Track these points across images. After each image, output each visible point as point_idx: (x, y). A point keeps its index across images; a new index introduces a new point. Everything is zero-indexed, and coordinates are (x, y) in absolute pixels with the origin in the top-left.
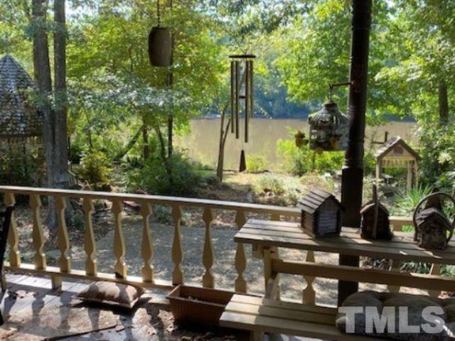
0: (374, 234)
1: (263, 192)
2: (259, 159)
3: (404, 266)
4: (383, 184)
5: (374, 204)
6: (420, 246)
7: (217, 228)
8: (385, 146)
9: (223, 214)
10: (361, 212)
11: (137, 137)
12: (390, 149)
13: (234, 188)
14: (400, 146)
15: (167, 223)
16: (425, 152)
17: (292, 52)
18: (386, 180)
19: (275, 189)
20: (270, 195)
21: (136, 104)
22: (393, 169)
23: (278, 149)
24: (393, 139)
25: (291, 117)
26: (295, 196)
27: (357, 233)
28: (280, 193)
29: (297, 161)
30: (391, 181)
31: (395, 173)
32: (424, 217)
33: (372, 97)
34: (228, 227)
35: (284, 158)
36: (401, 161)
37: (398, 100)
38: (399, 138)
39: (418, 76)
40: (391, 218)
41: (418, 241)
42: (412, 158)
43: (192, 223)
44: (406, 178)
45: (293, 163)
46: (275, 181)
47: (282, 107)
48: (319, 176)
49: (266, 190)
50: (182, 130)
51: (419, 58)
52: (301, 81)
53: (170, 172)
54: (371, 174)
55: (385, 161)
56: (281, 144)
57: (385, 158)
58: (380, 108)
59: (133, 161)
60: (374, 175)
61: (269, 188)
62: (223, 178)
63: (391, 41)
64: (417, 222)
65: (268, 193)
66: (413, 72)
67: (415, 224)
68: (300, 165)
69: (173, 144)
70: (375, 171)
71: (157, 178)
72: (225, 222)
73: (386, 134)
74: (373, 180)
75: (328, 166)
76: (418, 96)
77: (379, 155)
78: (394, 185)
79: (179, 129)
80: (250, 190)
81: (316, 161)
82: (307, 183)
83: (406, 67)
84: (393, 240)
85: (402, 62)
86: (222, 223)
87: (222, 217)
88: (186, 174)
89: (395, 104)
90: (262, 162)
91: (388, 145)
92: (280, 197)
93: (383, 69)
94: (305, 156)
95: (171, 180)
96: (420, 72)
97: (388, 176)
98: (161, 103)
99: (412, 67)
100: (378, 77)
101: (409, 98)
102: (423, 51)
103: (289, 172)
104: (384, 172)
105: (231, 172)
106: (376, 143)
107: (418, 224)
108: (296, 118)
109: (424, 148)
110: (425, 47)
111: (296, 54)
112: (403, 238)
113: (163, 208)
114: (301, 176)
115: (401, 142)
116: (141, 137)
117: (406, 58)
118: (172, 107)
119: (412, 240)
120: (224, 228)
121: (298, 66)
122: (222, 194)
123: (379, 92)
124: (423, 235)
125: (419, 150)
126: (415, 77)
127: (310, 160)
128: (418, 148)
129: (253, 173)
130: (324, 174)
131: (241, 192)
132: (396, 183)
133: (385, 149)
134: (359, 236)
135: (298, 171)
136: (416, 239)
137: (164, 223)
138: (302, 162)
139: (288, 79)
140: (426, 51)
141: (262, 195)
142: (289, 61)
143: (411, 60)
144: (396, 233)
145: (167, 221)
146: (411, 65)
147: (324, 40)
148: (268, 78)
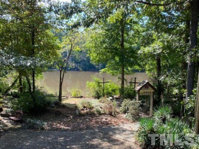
1: (83, 108)
2: (78, 91)
7: (62, 131)
8: (140, 85)
9: (65, 122)
11: (16, 81)
12: (143, 87)
13: (68, 106)
14: (147, 85)
15: (34, 129)
17: (92, 40)
19: (88, 106)
20: (86, 109)
21: (14, 65)
23: (87, 86)
24: (144, 82)
25: (88, 71)
26: (99, 110)
28: (91, 108)
29: (96, 91)
34: (68, 129)
35: (90, 90)
38: (147, 81)
42: (153, 91)
43: (48, 128)
45: (94, 93)
46: (88, 102)
47: (84, 66)
48: (107, 99)
49: (84, 107)
50: (39, 77)
52: (97, 54)
53: (34, 100)
56: (88, 84)
57: (141, 91)
59: (14, 94)
61: (86, 106)
62: (62, 101)
65: (85, 109)
68: (97, 93)
69: (35, 85)
71: (27, 103)
72: (66, 126)
73: (135, 78)
75: (110, 93)
77: (138, 89)
79: (38, 76)
80: (76, 107)
81: (105, 91)
82: (102, 102)
86: (64, 127)
87: (64, 124)
88: (43, 101)
90: (79, 92)
91: (142, 85)
92: (92, 111)
94: (100, 89)
95: (35, 104)
96: (161, 50)
98: (29, 64)
103: (93, 97)
105: (65, 98)
108: (90, 71)
111: (94, 41)
113: (32, 120)
114: (98, 99)
115: (148, 83)
116: (18, 81)
118: (35, 66)
120: (66, 130)
121: (95, 47)
122: (62, 110)
127: (102, 91)
129: (76, 97)
130: (109, 97)
131: (72, 108)
135: (97, 96)
137: (32, 129)
138: (98, 92)
139: (91, 53)
141: (83, 110)
142: (91, 45)
143: (154, 44)
145: (34, 128)
147: (106, 35)
148: (77, 53)
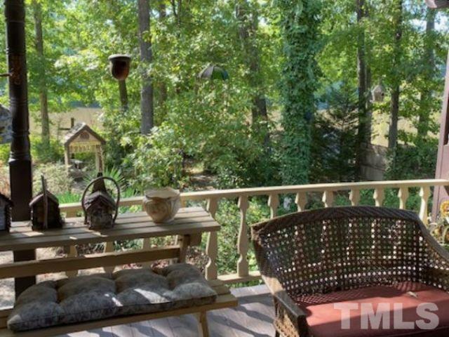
0: (46, 224)
3: (96, 247)
4: (72, 170)
5: (42, 195)
6: (90, 229)
8: (71, 132)
10: (31, 204)
12: (77, 135)
14: (86, 131)
16: (111, 136)
18: (76, 165)
22: (82, 154)
24: (79, 125)
27: (28, 226)
30: (81, 166)
31: (85, 157)
32: (90, 201)
33: (55, 84)
36: (88, 146)
37: (82, 87)
38: (84, 124)
39: (96, 66)
40: (61, 205)
41: (88, 223)
42: (98, 143)
44: (94, 162)
51: (95, 49)
54: (60, 161)
55: (71, 147)
57: (72, 144)
58: (65, 95)
60: (63, 161)
63: (70, 30)
64: (85, 206)
66: (90, 62)
67: (84, 208)
70: (64, 158)
73: (73, 120)
74: (62, 166)
76: (100, 84)
77: (66, 141)
78: (84, 170)
83: (84, 56)
84: (64, 227)
85: (79, 52)
89: (79, 91)
91: (74, 132)
93: (62, 57)
96: (97, 62)
97: (77, 162)
99: (89, 57)
100: (57, 64)
101: (92, 85)
102: (98, 43)
104: (73, 158)
106: (63, 129)
107: (87, 208)
109: (109, 132)
110: (100, 39)
112: (74, 223)
115: (86, 128)
117: (83, 48)
119: (83, 225)
123: (62, 79)
124: (92, 218)
125: (105, 135)
126: (92, 66)
128: (105, 133)
132: (86, 167)
133: (71, 135)
134: (30, 229)
136: (86, 223)
140: (101, 43)
143: (88, 50)
144: (67, 220)
146: (89, 55)
